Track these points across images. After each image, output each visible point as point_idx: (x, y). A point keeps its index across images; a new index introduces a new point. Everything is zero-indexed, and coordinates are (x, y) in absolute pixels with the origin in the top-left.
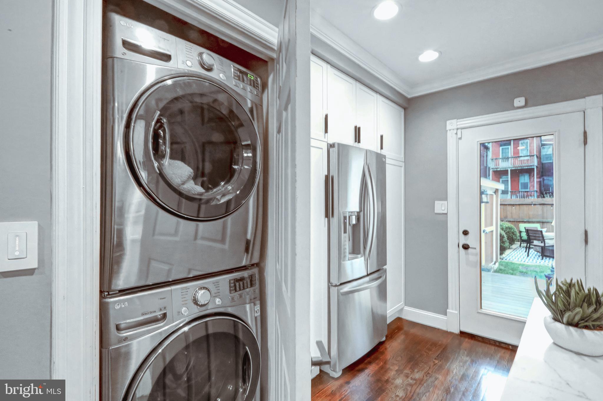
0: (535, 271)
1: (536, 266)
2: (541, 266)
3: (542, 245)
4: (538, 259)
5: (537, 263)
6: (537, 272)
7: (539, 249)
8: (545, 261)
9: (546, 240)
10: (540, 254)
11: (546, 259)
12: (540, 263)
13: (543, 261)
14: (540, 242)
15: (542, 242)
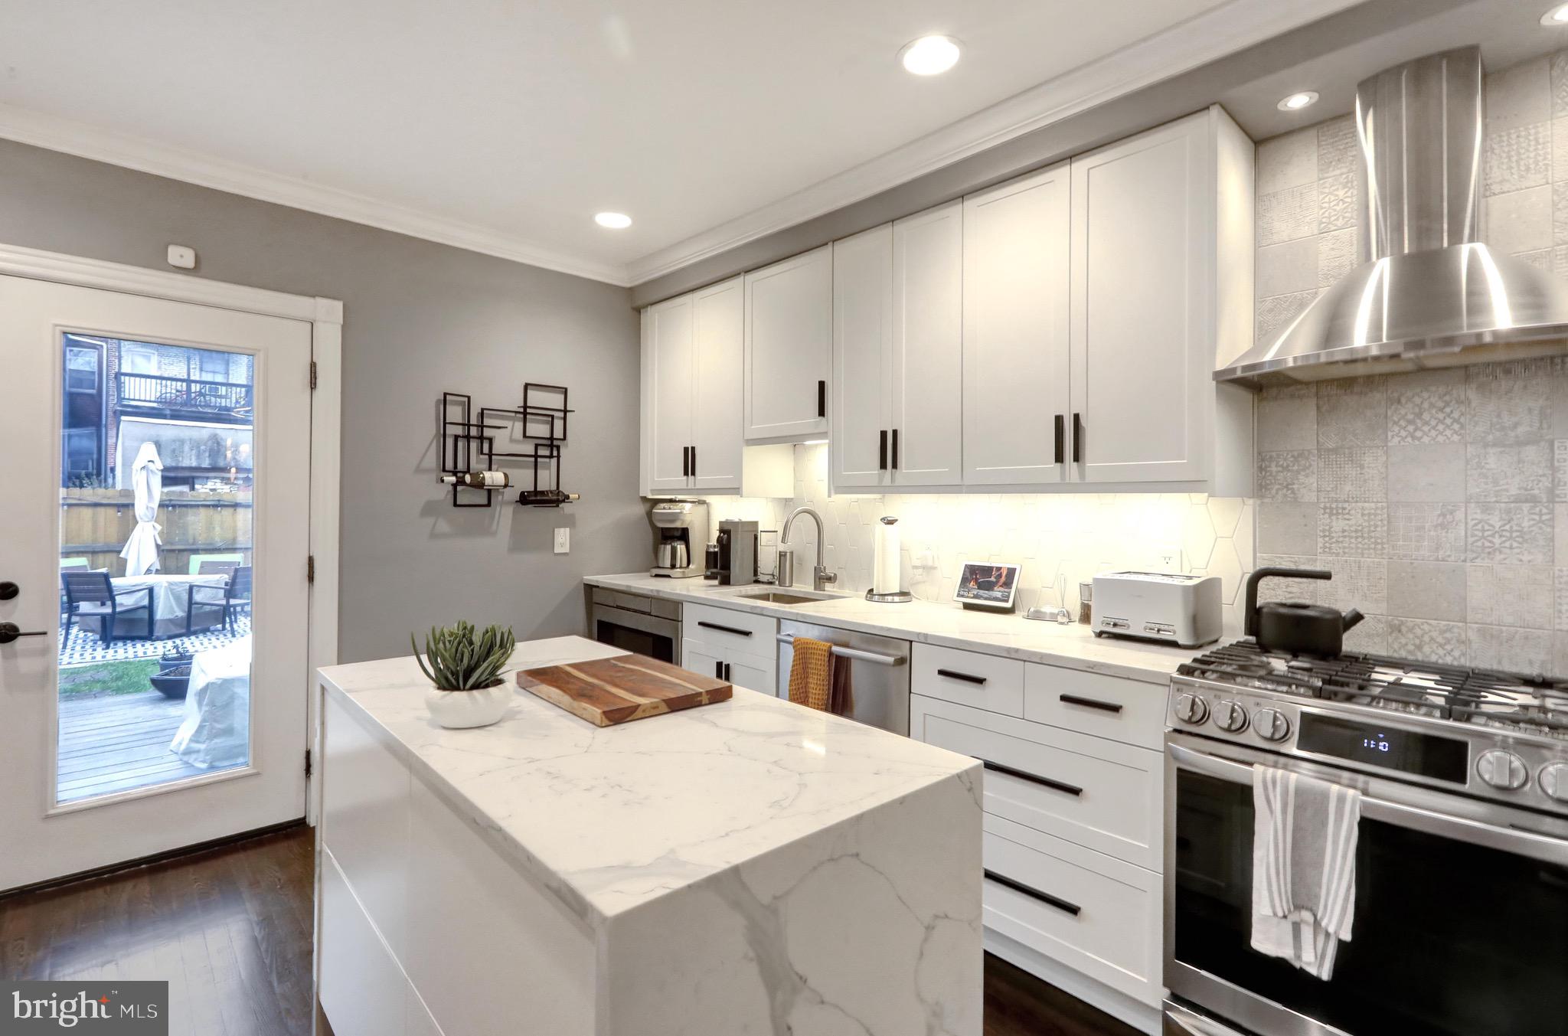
0: (99, 681)
1: (97, 668)
2: (112, 665)
3: (107, 610)
4: (94, 650)
5: (97, 659)
6: (104, 682)
7: (96, 623)
8: (116, 652)
9: (117, 598)
10: (97, 637)
11: (116, 644)
12: (104, 657)
13: (111, 651)
14: (99, 603)
15: (103, 604)
